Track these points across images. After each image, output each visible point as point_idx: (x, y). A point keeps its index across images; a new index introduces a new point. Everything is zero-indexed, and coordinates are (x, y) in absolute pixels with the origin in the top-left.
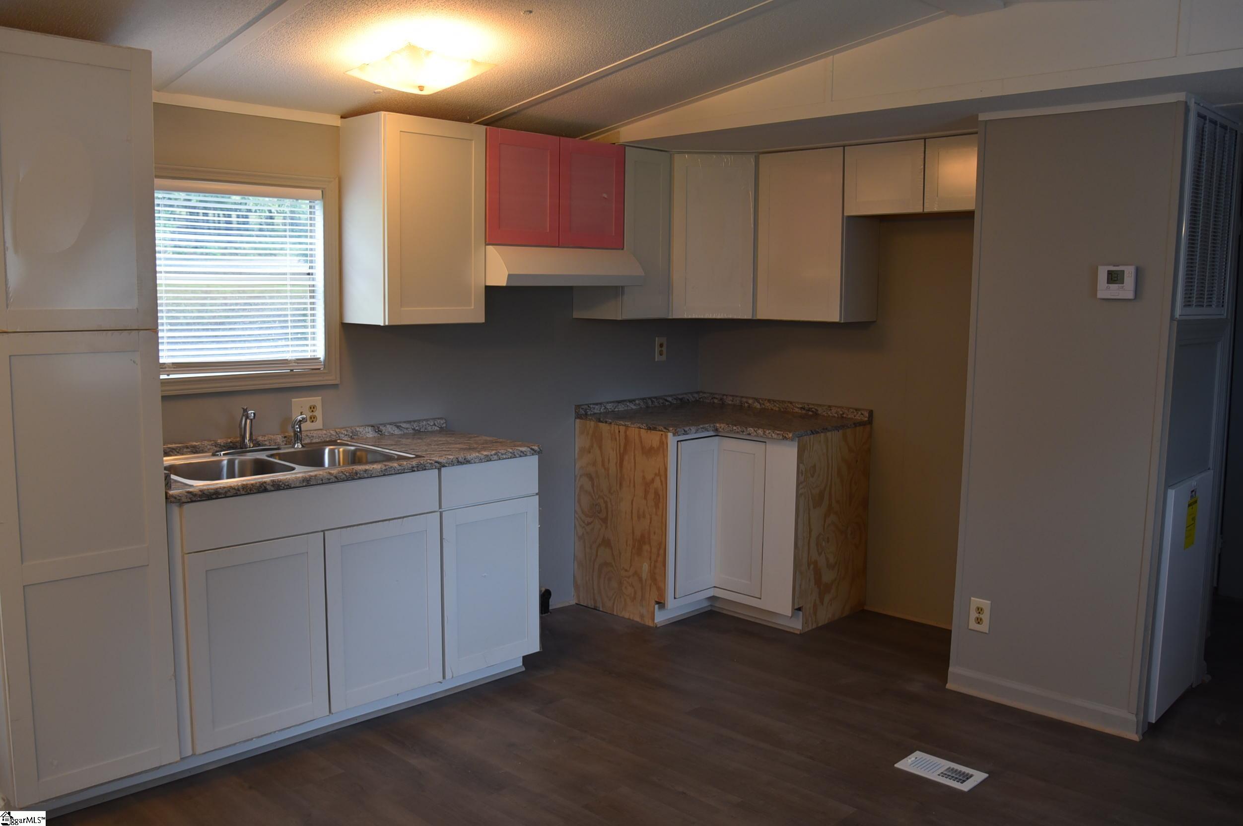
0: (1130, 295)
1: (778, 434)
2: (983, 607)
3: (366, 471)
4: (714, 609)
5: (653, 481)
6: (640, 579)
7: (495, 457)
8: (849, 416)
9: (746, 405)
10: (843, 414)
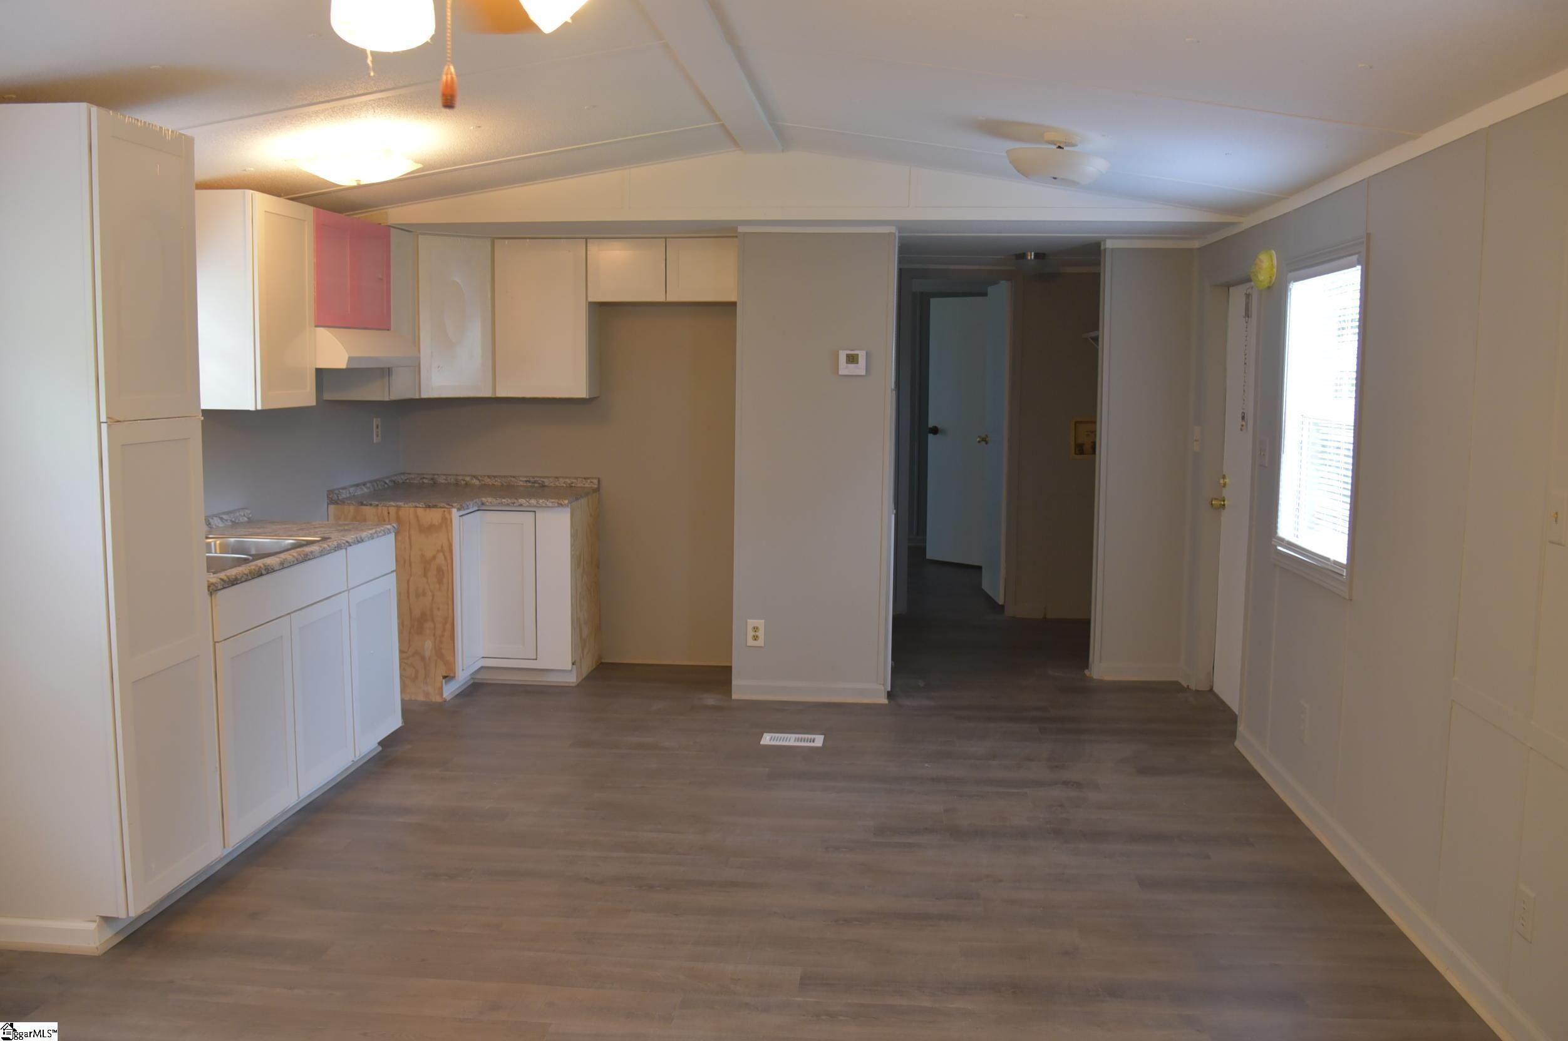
0: (863, 373)
1: (552, 502)
2: (758, 626)
3: (312, 552)
4: (476, 681)
5: (434, 558)
6: (423, 658)
7: (375, 535)
8: (579, 485)
9: (463, 482)
10: (572, 483)
